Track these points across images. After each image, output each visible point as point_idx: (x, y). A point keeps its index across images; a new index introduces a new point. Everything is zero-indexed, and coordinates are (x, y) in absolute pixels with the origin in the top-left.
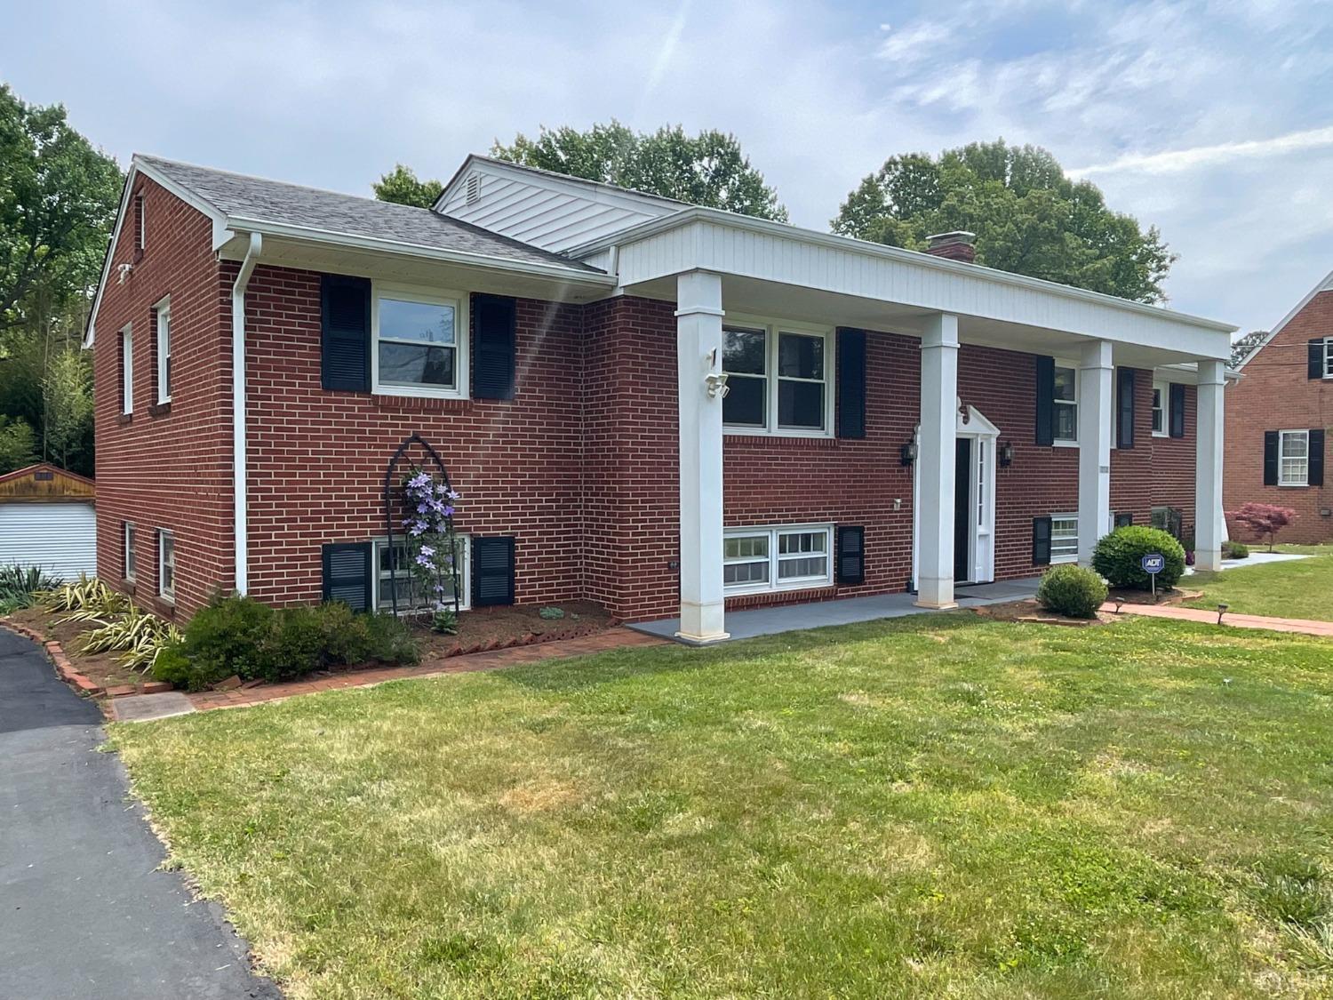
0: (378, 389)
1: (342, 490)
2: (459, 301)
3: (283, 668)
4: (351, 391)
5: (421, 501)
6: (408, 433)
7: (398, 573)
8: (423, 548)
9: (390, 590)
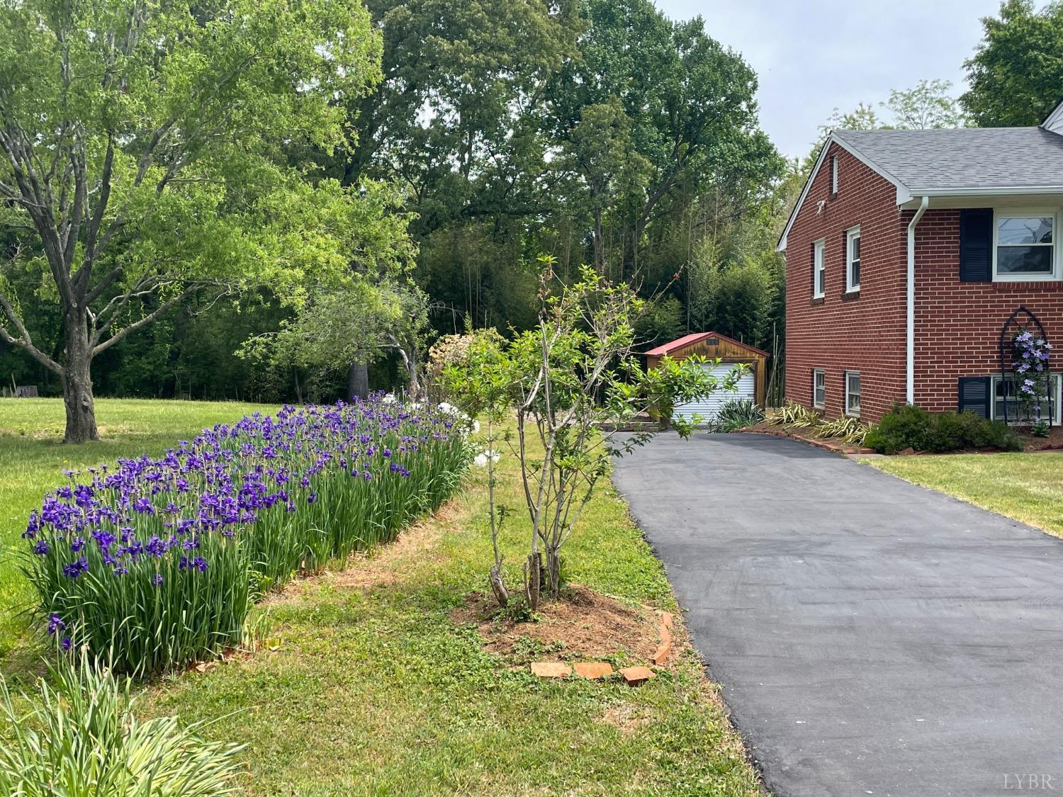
0: (997, 278)
1: (971, 344)
2: (1056, 213)
3: (938, 445)
4: (979, 281)
5: (1026, 350)
6: (1016, 306)
7: (1008, 398)
8: (1026, 381)
9: (1002, 407)
